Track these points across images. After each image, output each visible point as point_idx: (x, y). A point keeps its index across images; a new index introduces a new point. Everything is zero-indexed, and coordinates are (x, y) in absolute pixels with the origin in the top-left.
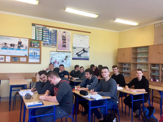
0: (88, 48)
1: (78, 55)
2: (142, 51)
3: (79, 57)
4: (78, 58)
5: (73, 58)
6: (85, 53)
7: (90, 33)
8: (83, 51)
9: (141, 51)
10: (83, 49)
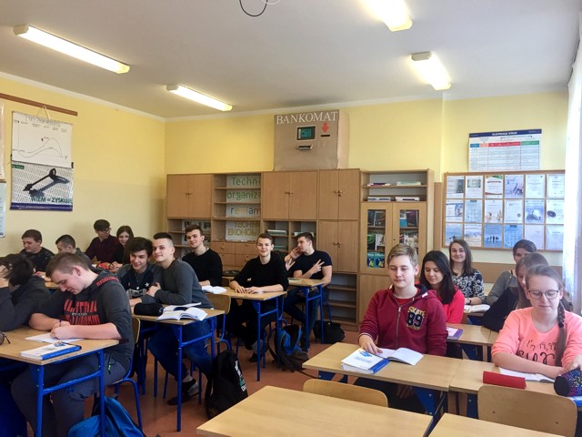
0: (70, 166)
1: (34, 193)
2: (241, 186)
3: (35, 199)
4: (34, 202)
5: (12, 204)
6: (58, 185)
7: (75, 114)
8: (49, 178)
9: (236, 186)
10: (52, 171)
